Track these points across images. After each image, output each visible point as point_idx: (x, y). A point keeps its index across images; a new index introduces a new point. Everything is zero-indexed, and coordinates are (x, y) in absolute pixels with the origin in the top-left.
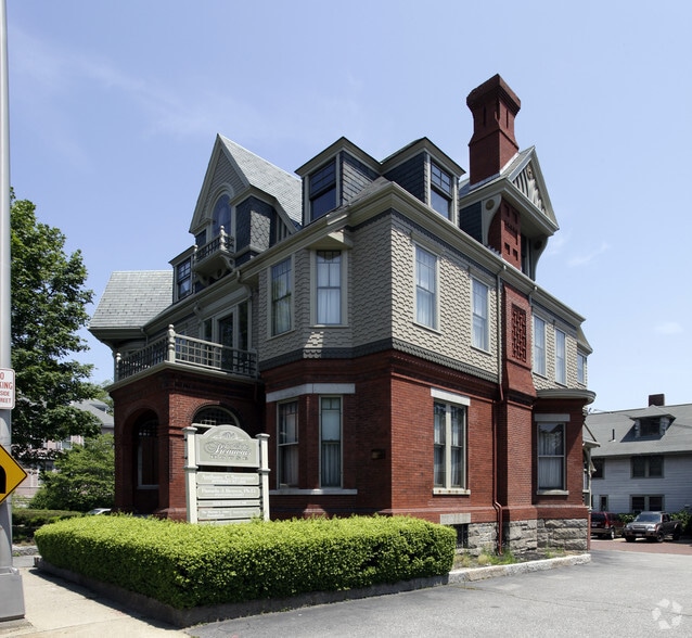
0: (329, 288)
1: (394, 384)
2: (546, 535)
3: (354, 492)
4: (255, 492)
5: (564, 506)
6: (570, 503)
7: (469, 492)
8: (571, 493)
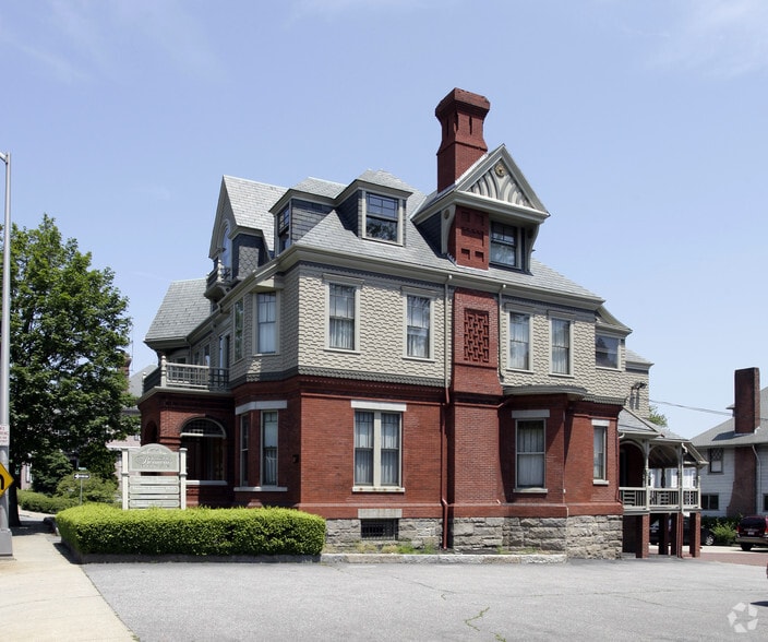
0: (267, 322)
1: (304, 402)
2: (521, 534)
3: (285, 489)
4: (175, 489)
5: (542, 505)
6: (550, 501)
7: (403, 490)
8: (550, 491)
